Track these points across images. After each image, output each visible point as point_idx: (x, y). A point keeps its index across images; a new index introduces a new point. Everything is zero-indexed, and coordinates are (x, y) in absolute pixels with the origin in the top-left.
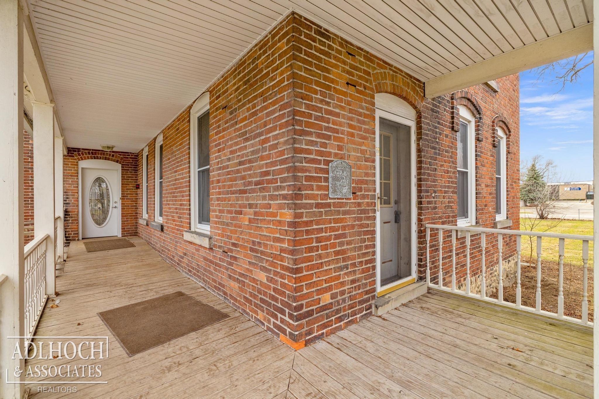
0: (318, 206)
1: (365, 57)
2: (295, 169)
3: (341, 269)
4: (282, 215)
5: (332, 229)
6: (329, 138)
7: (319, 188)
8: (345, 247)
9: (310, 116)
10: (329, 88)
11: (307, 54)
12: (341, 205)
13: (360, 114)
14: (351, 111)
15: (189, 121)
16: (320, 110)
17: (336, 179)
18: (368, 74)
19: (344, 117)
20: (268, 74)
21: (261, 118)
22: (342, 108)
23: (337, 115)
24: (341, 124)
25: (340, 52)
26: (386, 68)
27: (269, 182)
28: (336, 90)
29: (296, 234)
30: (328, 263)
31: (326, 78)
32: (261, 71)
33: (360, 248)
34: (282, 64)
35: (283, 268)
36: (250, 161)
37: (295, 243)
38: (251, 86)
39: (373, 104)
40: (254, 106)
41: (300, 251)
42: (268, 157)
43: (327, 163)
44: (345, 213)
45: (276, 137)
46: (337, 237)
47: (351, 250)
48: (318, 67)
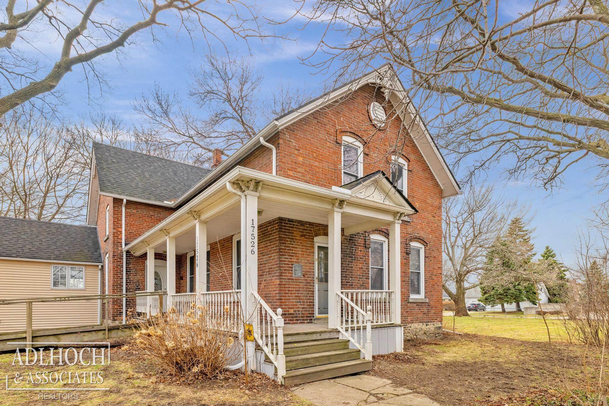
0: (288, 279)
1: (309, 225)
2: (280, 267)
3: (298, 302)
4: (276, 282)
5: (294, 288)
6: (293, 256)
7: (289, 273)
8: (300, 295)
9: (286, 249)
10: (293, 239)
11: (284, 229)
12: (298, 279)
13: (307, 246)
14: (302, 246)
15: (232, 242)
16: (289, 247)
17: (295, 270)
18: (311, 231)
19: (299, 248)
20: (271, 234)
21: (269, 248)
22: (299, 245)
23: (297, 248)
24: (298, 251)
25: (298, 226)
26: (320, 226)
27: (272, 271)
28: (296, 239)
29: (280, 287)
30: (293, 299)
31: (292, 236)
32: (269, 232)
33: (307, 296)
34: (276, 232)
35: (276, 299)
36: (265, 264)
37: (280, 290)
38: (265, 236)
39: (313, 242)
40: (266, 244)
41: (282, 293)
42: (272, 262)
43: (292, 265)
44: (299, 282)
45: (274, 256)
46: (296, 291)
47: (302, 296)
48: (288, 233)
